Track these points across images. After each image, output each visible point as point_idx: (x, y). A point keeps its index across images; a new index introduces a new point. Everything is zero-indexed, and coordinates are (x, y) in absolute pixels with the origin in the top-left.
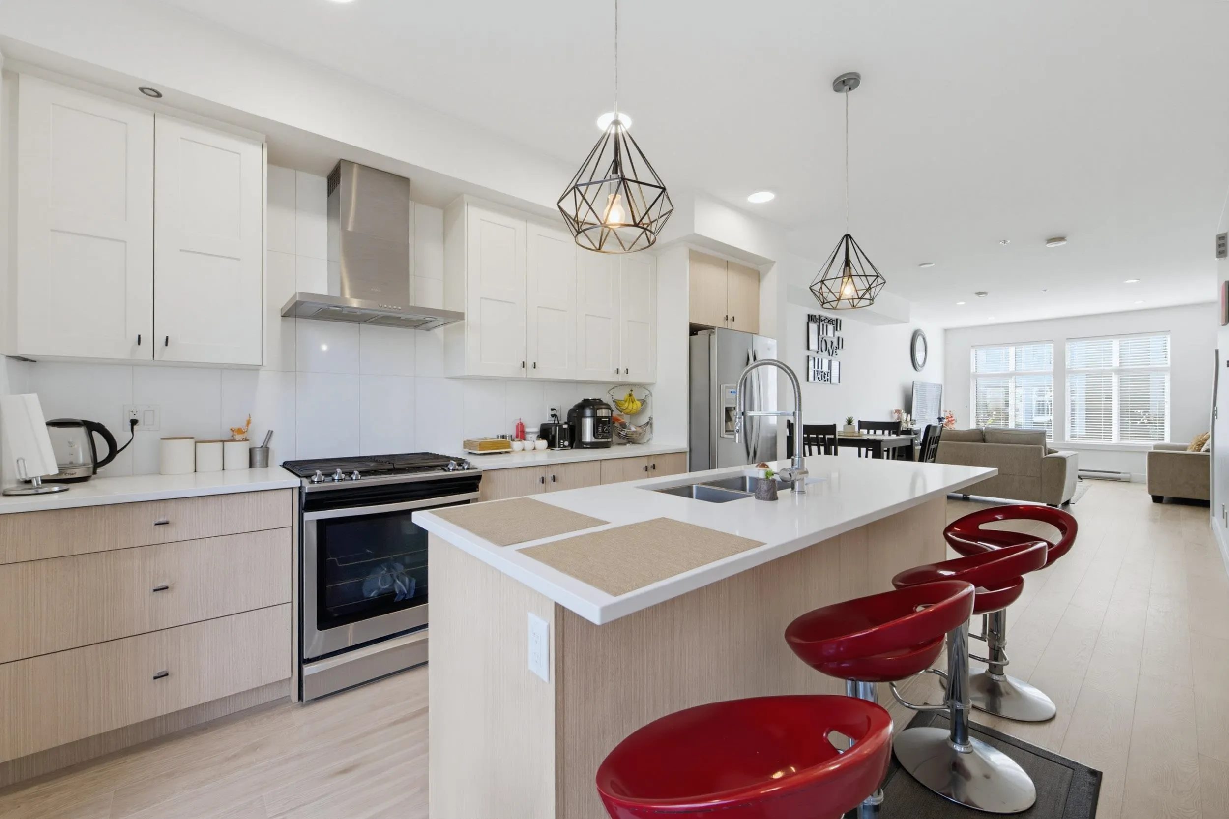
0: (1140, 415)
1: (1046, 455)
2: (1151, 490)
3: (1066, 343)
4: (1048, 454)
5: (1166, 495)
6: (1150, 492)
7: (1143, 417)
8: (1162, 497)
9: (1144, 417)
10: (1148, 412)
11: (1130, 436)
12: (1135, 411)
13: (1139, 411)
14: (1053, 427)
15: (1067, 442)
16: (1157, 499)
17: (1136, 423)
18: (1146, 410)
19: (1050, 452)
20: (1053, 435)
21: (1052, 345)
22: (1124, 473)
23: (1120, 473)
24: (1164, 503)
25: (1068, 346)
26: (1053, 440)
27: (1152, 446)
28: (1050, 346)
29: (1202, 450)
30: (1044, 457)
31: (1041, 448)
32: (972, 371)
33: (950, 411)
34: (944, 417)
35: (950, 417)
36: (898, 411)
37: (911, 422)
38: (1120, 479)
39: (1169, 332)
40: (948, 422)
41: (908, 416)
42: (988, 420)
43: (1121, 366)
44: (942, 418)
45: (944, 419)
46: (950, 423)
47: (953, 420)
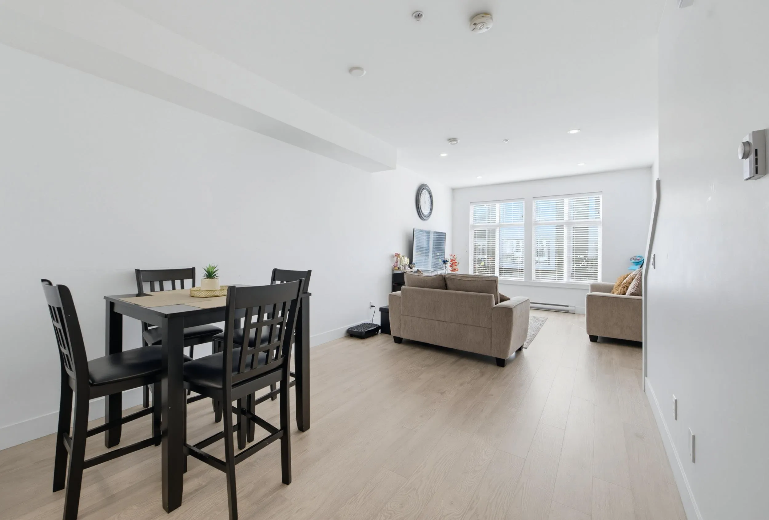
0: (582, 259)
1: (496, 304)
2: (589, 330)
3: (533, 201)
4: (501, 302)
5: (600, 334)
6: (588, 332)
7: (583, 261)
8: (598, 336)
9: (585, 260)
10: (587, 257)
11: (575, 276)
12: (579, 256)
13: (581, 256)
14: (524, 268)
15: (533, 280)
16: (593, 339)
17: (579, 265)
18: (586, 255)
19: (503, 299)
20: (524, 274)
21: (524, 202)
22: (571, 307)
23: (568, 306)
24: (598, 342)
25: (534, 203)
26: (524, 278)
27: (590, 284)
28: (522, 203)
29: (627, 293)
30: (495, 306)
31: (491, 297)
32: (471, 224)
33: (454, 255)
34: (449, 260)
35: (454, 260)
36: (397, 255)
37: (410, 265)
38: (568, 311)
39: (601, 193)
40: (453, 264)
41: (408, 259)
42: (481, 262)
43: (569, 220)
44: (446, 261)
45: (448, 262)
46: (454, 265)
47: (456, 262)
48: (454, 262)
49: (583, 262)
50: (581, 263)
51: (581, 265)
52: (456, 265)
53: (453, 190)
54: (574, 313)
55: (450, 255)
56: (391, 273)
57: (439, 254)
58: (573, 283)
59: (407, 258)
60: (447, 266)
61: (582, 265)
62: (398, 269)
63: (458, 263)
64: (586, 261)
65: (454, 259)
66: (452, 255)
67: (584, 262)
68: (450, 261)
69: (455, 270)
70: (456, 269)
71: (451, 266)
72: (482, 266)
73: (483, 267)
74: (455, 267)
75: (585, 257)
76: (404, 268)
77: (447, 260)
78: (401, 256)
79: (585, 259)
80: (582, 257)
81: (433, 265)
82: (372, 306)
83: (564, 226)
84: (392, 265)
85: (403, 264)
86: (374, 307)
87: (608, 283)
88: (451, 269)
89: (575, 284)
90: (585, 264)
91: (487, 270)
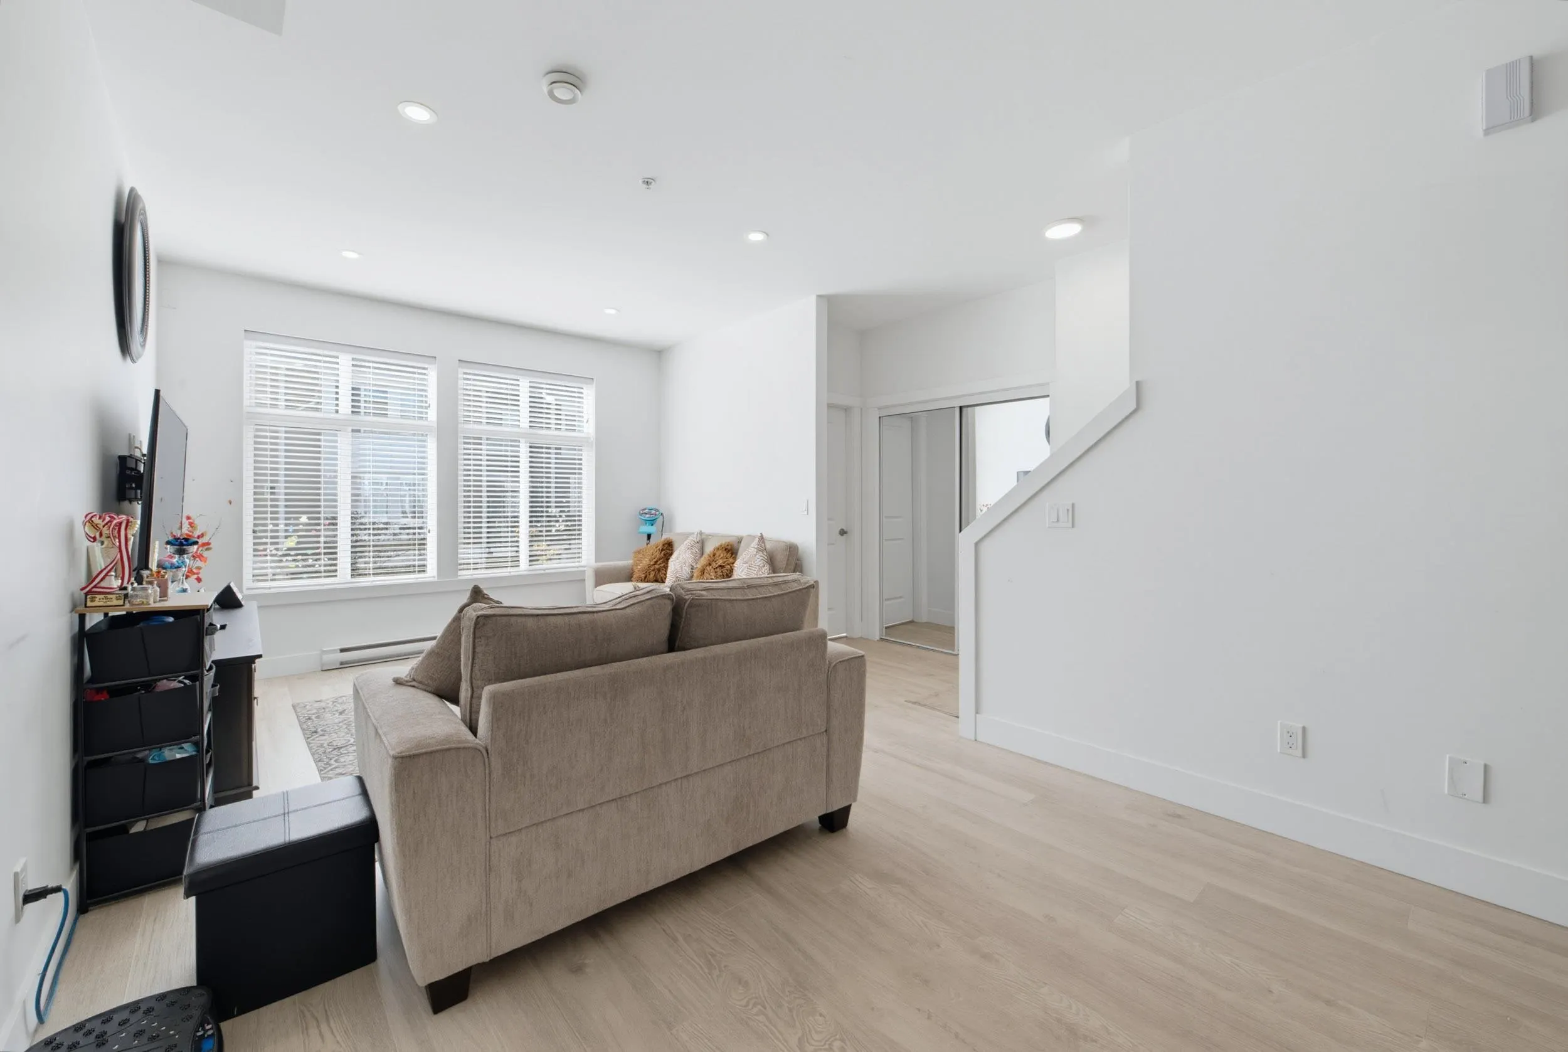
33: (189, 518)
49: (557, 524)
50: (554, 526)
51: (554, 529)
64: (563, 521)
73: (293, 553)
75: (561, 512)
79: (560, 516)
80: (556, 512)
83: (521, 441)
87: (619, 564)
89: (547, 571)
90: (561, 527)
91: (310, 561)
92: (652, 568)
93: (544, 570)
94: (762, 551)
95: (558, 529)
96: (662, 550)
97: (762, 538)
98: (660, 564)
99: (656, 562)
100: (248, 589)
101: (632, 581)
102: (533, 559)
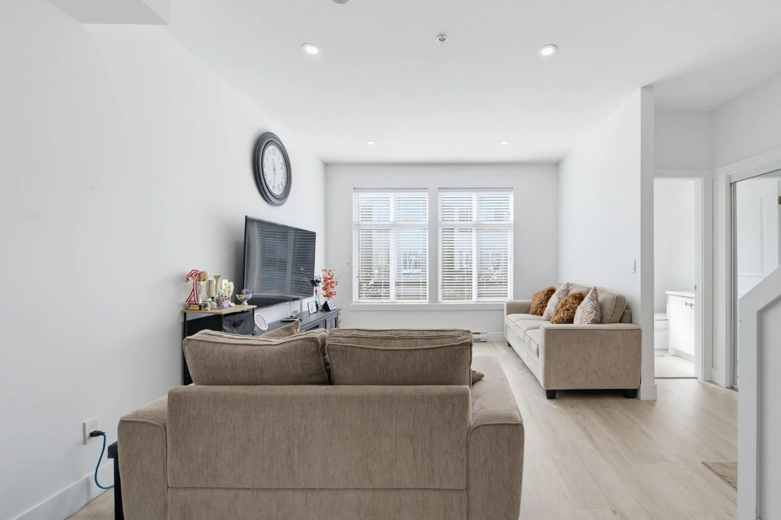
2: (547, 382)
3: (439, 194)
5: (560, 386)
8: (557, 390)
14: (428, 286)
15: (439, 302)
17: (489, 280)
20: (427, 294)
21: (427, 193)
22: (484, 333)
23: (479, 333)
24: (557, 398)
25: (440, 196)
26: (427, 300)
28: (425, 195)
29: (576, 319)
32: (354, 220)
33: (330, 271)
34: (320, 279)
35: (329, 279)
36: (198, 276)
37: (237, 296)
38: (480, 339)
39: (511, 189)
40: (327, 285)
41: (232, 284)
42: (370, 280)
43: (478, 221)
44: (317, 280)
45: (320, 282)
46: (329, 286)
47: (333, 282)
48: (329, 281)
50: (491, 277)
51: (490, 279)
52: (333, 287)
53: (327, 165)
54: (486, 342)
55: (323, 270)
56: (182, 320)
57: (305, 269)
58: (483, 303)
59: (229, 281)
60: (317, 289)
61: (492, 280)
62: (200, 309)
63: (335, 283)
65: (329, 277)
66: (325, 270)
67: (494, 276)
68: (322, 280)
69: (331, 293)
70: (333, 293)
71: (324, 289)
72: (371, 285)
73: (373, 287)
74: (331, 290)
75: (495, 268)
76: (218, 306)
77: (319, 280)
78: (210, 277)
79: (494, 271)
81: (293, 287)
82: (93, 434)
83: (473, 229)
84: (183, 299)
85: (216, 296)
86: (101, 437)
87: (524, 301)
88: (324, 293)
89: (486, 303)
90: (495, 277)
91: (379, 291)
92: (539, 306)
93: (485, 302)
94: (593, 301)
95: (494, 279)
96: (547, 294)
97: (595, 289)
98: (544, 303)
99: (542, 302)
100: (356, 302)
101: (529, 313)
102: (480, 295)
